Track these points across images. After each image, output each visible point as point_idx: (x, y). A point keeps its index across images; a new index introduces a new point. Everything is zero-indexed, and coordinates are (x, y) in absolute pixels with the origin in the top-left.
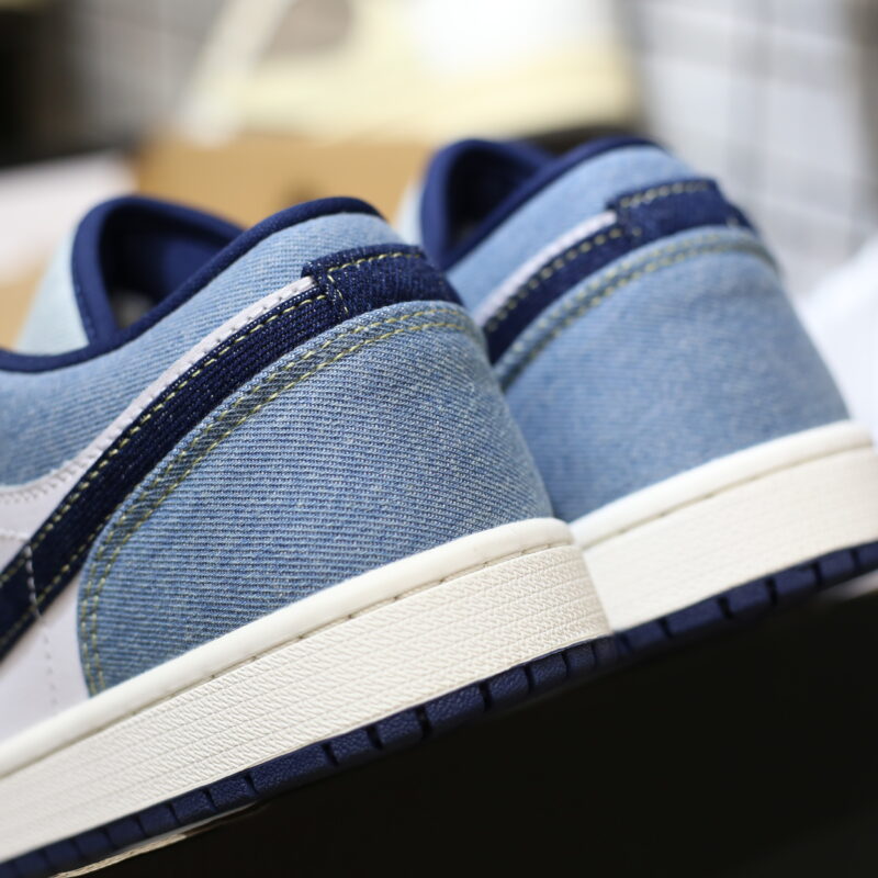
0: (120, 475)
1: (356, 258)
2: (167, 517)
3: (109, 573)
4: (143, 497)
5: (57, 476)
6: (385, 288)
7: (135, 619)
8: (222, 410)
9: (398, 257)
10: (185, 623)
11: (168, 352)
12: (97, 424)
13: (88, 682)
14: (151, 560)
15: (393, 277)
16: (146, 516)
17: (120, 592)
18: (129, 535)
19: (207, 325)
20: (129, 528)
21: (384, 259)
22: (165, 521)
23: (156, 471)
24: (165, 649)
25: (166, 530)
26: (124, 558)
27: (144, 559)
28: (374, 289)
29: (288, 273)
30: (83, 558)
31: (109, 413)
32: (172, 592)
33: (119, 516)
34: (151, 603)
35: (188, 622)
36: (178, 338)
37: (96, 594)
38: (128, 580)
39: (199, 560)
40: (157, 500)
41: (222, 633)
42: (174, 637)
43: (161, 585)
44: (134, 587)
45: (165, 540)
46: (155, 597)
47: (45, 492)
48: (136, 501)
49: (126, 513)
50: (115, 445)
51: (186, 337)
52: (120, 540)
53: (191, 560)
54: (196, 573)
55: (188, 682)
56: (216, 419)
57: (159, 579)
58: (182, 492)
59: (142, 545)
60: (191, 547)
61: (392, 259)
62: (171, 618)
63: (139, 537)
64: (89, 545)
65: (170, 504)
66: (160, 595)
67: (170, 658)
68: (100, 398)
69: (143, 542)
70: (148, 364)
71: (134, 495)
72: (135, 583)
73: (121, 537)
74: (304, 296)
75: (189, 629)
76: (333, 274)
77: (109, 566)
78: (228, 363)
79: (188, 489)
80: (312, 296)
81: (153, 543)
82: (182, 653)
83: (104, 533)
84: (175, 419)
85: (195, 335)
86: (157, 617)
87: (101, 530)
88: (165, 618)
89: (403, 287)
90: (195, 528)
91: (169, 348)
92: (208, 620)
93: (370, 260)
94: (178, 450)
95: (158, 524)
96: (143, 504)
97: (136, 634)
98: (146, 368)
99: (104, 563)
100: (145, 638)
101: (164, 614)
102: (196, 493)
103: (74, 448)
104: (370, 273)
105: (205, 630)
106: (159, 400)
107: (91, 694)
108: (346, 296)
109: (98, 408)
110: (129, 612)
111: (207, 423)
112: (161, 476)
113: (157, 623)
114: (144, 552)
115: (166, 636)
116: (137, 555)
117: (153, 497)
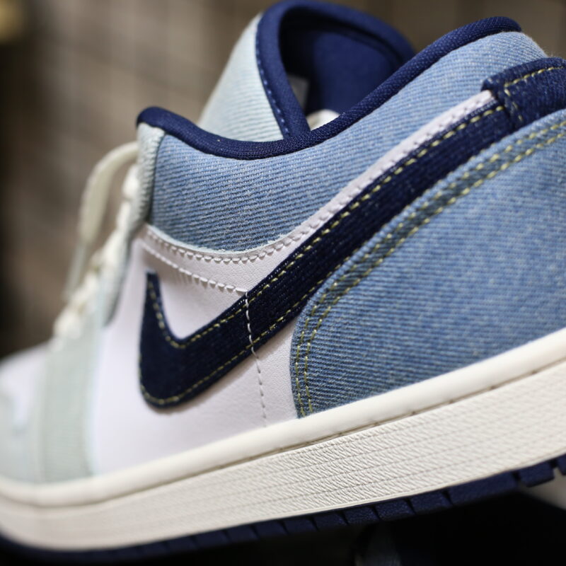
0: (332, 250)
1: (524, 74)
2: (373, 286)
3: (320, 326)
4: (352, 269)
5: (273, 246)
6: (547, 99)
7: (343, 363)
8: (422, 202)
9: (552, 71)
10: (388, 369)
11: (369, 150)
12: (308, 206)
13: (298, 406)
14: (359, 318)
15: (552, 88)
16: (355, 283)
17: (330, 341)
18: (339, 298)
19: (403, 130)
20: (340, 292)
21: (543, 73)
22: (371, 288)
23: (365, 248)
24: (370, 387)
25: (373, 296)
26: (335, 315)
27: (353, 317)
28: (540, 101)
29: (469, 87)
30: (297, 312)
31: (318, 198)
32: (377, 345)
33: (331, 282)
34: (358, 352)
35: (392, 369)
36: (378, 139)
37: (309, 341)
38: (337, 332)
39: (402, 322)
40: (364, 272)
41: (421, 379)
42: (378, 379)
43: (367, 338)
44: (343, 338)
45: (371, 303)
46: (362, 348)
47: (262, 258)
48: (347, 272)
49: (338, 281)
50: (327, 226)
51: (384, 139)
52: (331, 301)
53: (396, 321)
54: (401, 332)
55: (392, 415)
56: (417, 210)
57: (366, 333)
58: (387, 266)
59: (351, 306)
60: (395, 311)
61: (548, 73)
62: (376, 365)
63: (347, 299)
64: (304, 303)
65: (376, 275)
66: (367, 346)
67: (373, 395)
68: (310, 185)
69: (352, 304)
70: (352, 160)
71: (345, 267)
72: (344, 335)
73: (332, 299)
74: (486, 108)
75: (392, 375)
76: (509, 89)
77: (321, 320)
78: (426, 164)
79: (392, 264)
80: (493, 108)
81: (360, 305)
82: (385, 392)
83: (318, 294)
84: (380, 207)
85: (393, 137)
86: (364, 363)
87: (315, 291)
88: (371, 364)
89: (559, 97)
90: (399, 296)
91: (371, 147)
92: (410, 369)
93: (533, 75)
94: (385, 232)
95: (365, 290)
96: (354, 274)
97: (344, 374)
98: (350, 163)
99: (317, 318)
100: (352, 378)
101: (370, 361)
102: (400, 268)
103: (288, 224)
104: (535, 87)
105: (408, 376)
106: (366, 191)
107: (300, 416)
108: (520, 108)
109: (309, 193)
110: (338, 357)
111: (409, 212)
112: (370, 253)
113: (363, 367)
114: (352, 311)
115: (371, 378)
116: (346, 314)
117: (362, 269)
